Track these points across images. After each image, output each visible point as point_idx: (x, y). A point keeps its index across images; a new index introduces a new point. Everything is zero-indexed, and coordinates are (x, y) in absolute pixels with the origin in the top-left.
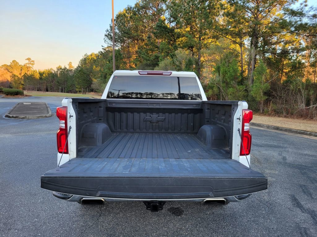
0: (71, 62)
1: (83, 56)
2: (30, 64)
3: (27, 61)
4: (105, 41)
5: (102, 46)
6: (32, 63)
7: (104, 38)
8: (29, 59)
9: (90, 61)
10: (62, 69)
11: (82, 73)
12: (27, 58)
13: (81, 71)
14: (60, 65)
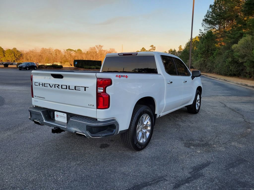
0: (181, 46)
1: (189, 40)
2: (153, 49)
3: (151, 48)
4: (203, 25)
5: (200, 30)
6: (154, 48)
7: (202, 22)
8: (152, 46)
9: (194, 43)
10: (172, 52)
11: (186, 54)
12: (151, 45)
13: (185, 52)
14: (171, 49)
